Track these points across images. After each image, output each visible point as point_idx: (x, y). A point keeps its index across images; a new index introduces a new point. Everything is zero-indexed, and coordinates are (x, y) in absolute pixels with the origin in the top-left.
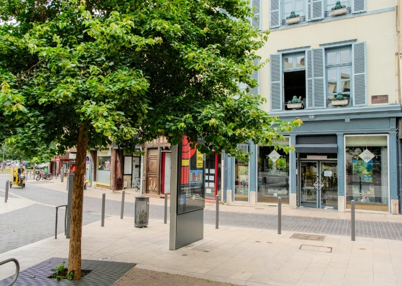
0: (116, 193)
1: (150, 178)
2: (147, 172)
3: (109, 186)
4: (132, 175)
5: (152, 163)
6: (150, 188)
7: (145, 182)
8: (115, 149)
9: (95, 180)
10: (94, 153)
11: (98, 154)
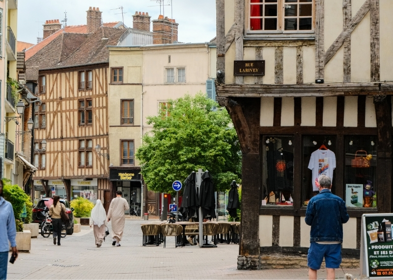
1: (149, 205)
2: (146, 200)
6: (149, 212)
7: (145, 208)
10: (68, 182)
11: (73, 184)
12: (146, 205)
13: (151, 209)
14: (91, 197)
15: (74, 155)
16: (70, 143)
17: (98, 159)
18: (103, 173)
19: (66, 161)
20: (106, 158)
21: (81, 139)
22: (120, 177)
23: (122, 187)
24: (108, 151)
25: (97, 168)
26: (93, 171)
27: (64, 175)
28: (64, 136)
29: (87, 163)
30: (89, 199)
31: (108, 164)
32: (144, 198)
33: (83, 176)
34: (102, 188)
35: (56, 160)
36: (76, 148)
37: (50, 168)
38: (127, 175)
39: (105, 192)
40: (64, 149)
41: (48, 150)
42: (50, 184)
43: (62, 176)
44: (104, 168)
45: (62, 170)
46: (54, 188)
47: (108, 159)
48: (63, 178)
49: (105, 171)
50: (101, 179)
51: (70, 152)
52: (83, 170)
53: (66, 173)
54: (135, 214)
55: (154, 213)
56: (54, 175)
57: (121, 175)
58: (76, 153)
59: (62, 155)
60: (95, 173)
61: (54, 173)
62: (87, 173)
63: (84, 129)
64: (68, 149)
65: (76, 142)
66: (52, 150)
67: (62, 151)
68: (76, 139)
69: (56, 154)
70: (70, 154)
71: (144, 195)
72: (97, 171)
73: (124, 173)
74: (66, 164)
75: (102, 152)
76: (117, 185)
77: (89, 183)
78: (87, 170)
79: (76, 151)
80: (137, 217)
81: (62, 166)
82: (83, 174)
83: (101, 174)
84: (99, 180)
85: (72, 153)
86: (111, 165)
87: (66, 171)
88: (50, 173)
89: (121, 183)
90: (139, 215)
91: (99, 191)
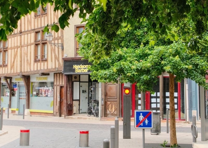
0: (68, 118)
1: (109, 103)
2: (105, 97)
3: (52, 112)
4: (79, 100)
5: (111, 88)
6: (108, 112)
7: (104, 106)
8: (66, 75)
9: (28, 107)
10: (27, 78)
11: (32, 80)
12: (105, 103)
13: (112, 108)
14: (49, 94)
15: (31, 49)
16: (28, 37)
17: (53, 50)
18: (57, 66)
19: (24, 56)
20: (60, 48)
21: (37, 31)
22: (75, 69)
23: (80, 82)
24: (63, 41)
25: (52, 61)
26: (47, 65)
27: (23, 71)
28: (23, 30)
29: (43, 56)
30: (47, 96)
31: (63, 55)
32: (102, 94)
33: (39, 71)
34: (58, 84)
35: (16, 55)
36: (33, 41)
37: (11, 64)
38: (83, 66)
39: (61, 87)
40: (23, 44)
41: (10, 47)
42: (14, 81)
43: (21, 72)
44: (58, 61)
45: (21, 66)
46: (16, 85)
47: (63, 49)
48: (21, 74)
49: (59, 64)
50: (57, 73)
51: (27, 46)
52: (39, 64)
53: (24, 69)
54: (93, 114)
55: (115, 113)
56: (14, 71)
57: (76, 67)
58: (33, 47)
59: (21, 50)
60: (50, 67)
61: (14, 69)
62: (42, 67)
63: (39, 19)
64: (26, 43)
65: (33, 35)
66: (13, 46)
67: (21, 46)
68: (32, 31)
69: (16, 49)
70: (27, 48)
71: (102, 90)
72: (52, 64)
73: (80, 64)
74: (24, 59)
75: (56, 42)
76: (73, 79)
77: (46, 78)
78: (42, 64)
79: (32, 44)
80: (95, 118)
81: (21, 61)
82: (39, 69)
83: (55, 68)
84: (55, 75)
85: (29, 47)
86: (65, 56)
87: (24, 66)
88: (11, 69)
89: (78, 77)
90: (97, 115)
91: (55, 87)
